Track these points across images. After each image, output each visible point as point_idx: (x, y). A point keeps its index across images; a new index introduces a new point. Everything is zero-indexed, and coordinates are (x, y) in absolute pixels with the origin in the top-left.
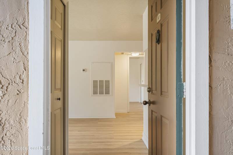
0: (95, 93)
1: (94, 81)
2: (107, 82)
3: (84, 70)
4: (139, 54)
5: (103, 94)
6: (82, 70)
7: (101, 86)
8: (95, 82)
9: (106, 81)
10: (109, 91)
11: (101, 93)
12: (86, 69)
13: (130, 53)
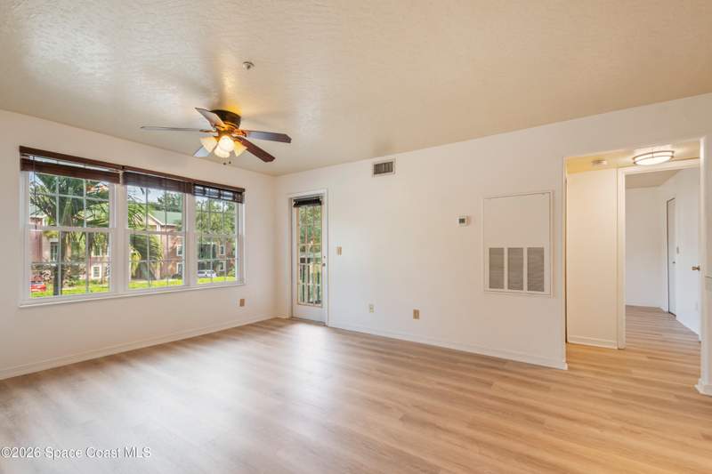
0: (495, 283)
1: (490, 249)
2: (537, 254)
3: (462, 221)
4: (670, 154)
5: (522, 289)
6: (458, 221)
7: (515, 267)
8: (495, 254)
9: (530, 251)
10: (542, 281)
11: (515, 285)
12: (468, 217)
13: (629, 159)
